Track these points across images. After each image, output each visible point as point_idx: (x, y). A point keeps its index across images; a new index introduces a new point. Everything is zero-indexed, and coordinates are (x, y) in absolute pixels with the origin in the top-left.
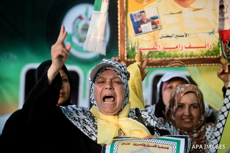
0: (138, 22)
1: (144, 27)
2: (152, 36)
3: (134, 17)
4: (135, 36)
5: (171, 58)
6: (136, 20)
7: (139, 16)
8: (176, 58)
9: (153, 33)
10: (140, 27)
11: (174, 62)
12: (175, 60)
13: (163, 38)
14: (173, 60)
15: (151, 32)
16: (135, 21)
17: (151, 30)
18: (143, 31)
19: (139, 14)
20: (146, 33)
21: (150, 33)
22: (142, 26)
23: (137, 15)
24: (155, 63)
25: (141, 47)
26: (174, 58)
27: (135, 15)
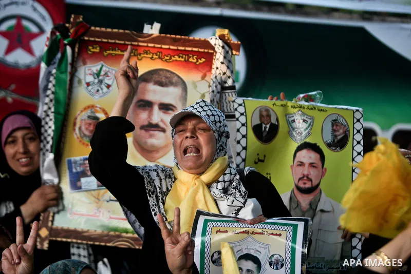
0: (77, 173)
1: (86, 182)
2: (95, 197)
3: (73, 165)
4: (70, 193)
5: (117, 233)
6: (76, 169)
7: (81, 165)
8: (124, 234)
9: (96, 192)
10: (79, 180)
11: (121, 239)
12: (123, 237)
13: (111, 202)
14: (119, 236)
15: (94, 190)
16: (74, 170)
17: (95, 187)
18: (83, 187)
19: (82, 162)
20: (86, 191)
21: (93, 192)
22: (83, 180)
23: (78, 163)
24: (93, 236)
25: (76, 211)
26: (121, 233)
27: (76, 162)
